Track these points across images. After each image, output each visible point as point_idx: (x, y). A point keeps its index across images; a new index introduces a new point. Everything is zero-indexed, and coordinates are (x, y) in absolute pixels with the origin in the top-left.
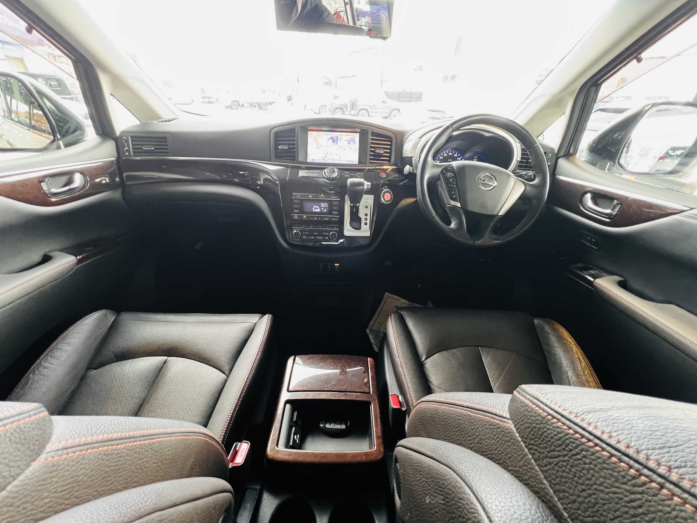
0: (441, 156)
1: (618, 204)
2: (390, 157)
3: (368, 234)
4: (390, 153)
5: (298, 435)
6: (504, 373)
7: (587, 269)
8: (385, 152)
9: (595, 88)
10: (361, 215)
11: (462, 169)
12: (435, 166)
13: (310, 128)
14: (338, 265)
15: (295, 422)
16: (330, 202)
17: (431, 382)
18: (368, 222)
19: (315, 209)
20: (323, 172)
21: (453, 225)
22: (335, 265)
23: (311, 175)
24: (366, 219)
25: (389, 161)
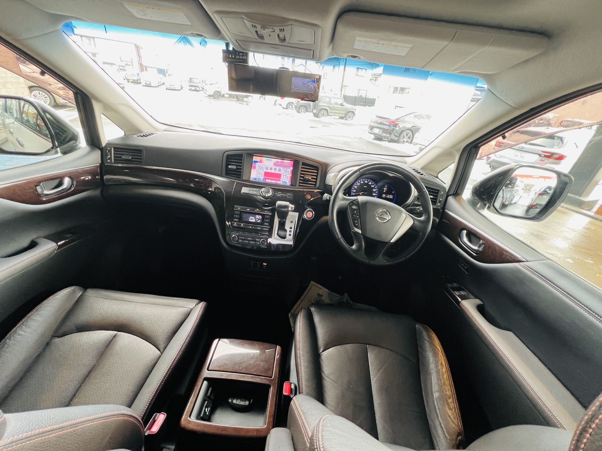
0: (359, 183)
1: (483, 244)
2: (316, 182)
3: (291, 243)
4: (316, 179)
5: (209, 408)
6: (382, 370)
7: (459, 289)
8: (312, 178)
9: (475, 149)
10: (287, 227)
11: (365, 204)
12: (344, 199)
13: (254, 155)
14: (266, 264)
15: (209, 397)
16: (263, 216)
17: (323, 372)
18: (292, 233)
19: (251, 219)
20: (261, 191)
21: (354, 247)
22: (264, 264)
23: (251, 192)
24: (290, 231)
25: (315, 185)
